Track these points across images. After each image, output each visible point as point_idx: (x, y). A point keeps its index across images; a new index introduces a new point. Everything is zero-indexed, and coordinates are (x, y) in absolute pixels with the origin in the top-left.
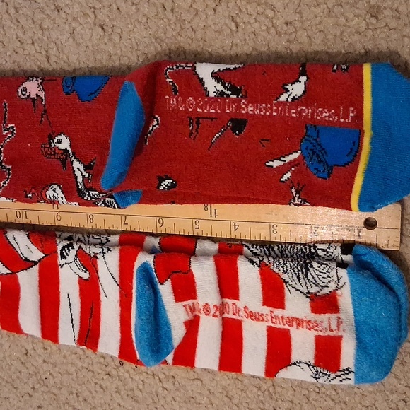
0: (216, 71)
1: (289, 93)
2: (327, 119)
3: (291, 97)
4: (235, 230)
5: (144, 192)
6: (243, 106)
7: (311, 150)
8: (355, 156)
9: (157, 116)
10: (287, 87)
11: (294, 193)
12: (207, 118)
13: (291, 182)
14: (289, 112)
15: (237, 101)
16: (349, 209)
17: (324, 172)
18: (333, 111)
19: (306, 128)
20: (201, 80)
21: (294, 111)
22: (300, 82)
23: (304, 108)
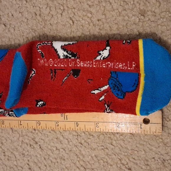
0: (63, 45)
1: (101, 55)
2: (121, 68)
3: (102, 57)
4: (77, 126)
5: (29, 108)
6: (78, 63)
7: (114, 84)
8: (137, 87)
9: (34, 69)
10: (100, 52)
11: (107, 107)
12: (60, 69)
13: (105, 101)
14: (102, 65)
15: (75, 60)
16: (135, 114)
17: (121, 95)
18: (124, 64)
19: (111, 73)
20: (56, 50)
21: (104, 65)
22: (107, 49)
23: (109, 63)
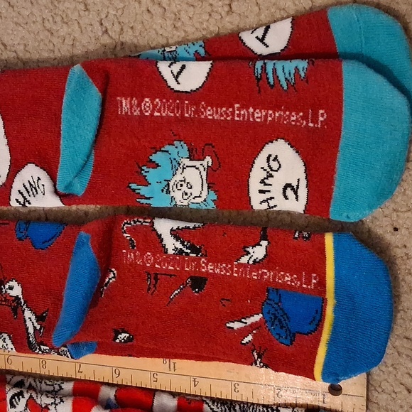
0: (174, 229)
1: (250, 256)
2: (289, 283)
3: (252, 259)
4: (195, 386)
5: (99, 344)
6: (203, 265)
7: (272, 314)
8: (318, 325)
9: (113, 270)
10: (248, 249)
11: (256, 356)
12: (165, 274)
13: (253, 344)
14: (250, 274)
15: (198, 260)
16: (314, 379)
17: (286, 338)
18: (295, 276)
19: (268, 291)
20: (160, 236)
21: (255, 274)
22: (261, 245)
23: (265, 271)
